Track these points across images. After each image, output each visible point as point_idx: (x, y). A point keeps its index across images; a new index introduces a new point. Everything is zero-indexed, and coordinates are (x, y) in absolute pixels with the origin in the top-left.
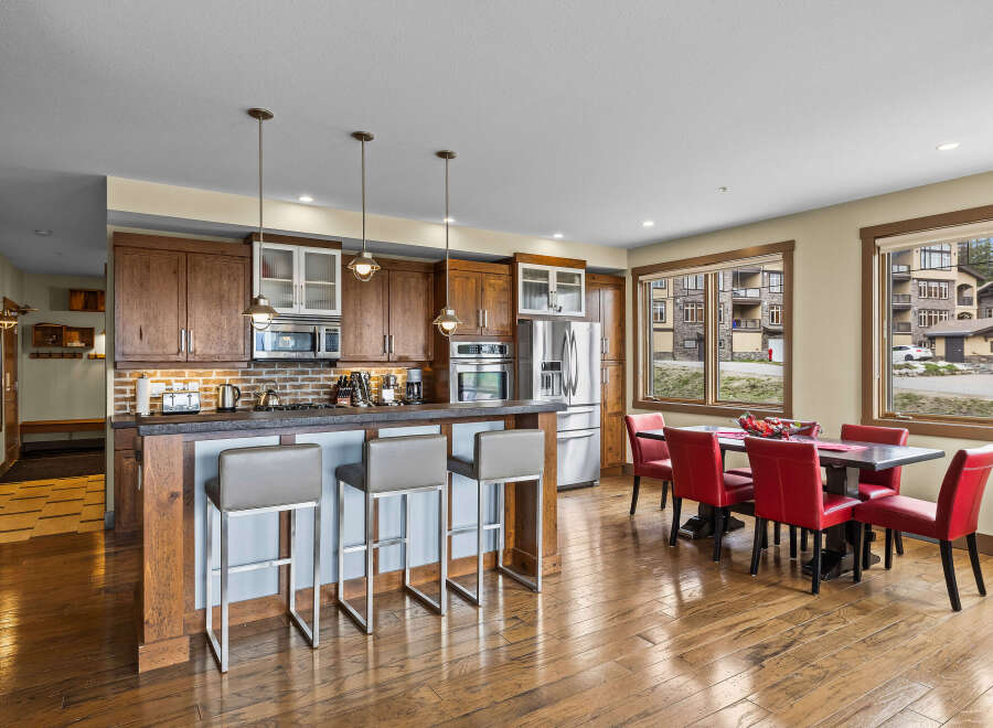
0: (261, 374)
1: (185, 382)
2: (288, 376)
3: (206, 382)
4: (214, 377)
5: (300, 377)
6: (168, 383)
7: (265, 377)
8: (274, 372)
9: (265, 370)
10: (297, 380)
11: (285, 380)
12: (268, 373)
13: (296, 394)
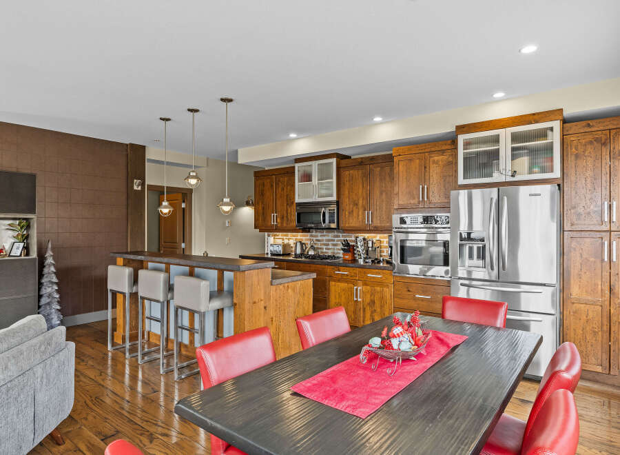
0: (317, 236)
1: (289, 239)
2: (330, 238)
3: (296, 239)
4: (299, 237)
5: (336, 239)
6: (283, 239)
7: (319, 238)
8: (324, 236)
9: (319, 234)
10: (334, 241)
11: (329, 240)
12: (321, 236)
13: (334, 249)
